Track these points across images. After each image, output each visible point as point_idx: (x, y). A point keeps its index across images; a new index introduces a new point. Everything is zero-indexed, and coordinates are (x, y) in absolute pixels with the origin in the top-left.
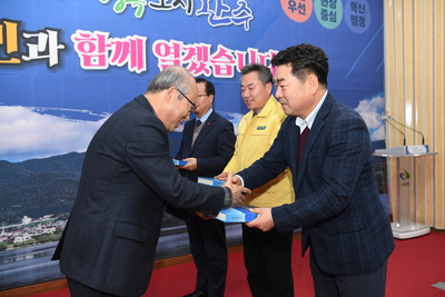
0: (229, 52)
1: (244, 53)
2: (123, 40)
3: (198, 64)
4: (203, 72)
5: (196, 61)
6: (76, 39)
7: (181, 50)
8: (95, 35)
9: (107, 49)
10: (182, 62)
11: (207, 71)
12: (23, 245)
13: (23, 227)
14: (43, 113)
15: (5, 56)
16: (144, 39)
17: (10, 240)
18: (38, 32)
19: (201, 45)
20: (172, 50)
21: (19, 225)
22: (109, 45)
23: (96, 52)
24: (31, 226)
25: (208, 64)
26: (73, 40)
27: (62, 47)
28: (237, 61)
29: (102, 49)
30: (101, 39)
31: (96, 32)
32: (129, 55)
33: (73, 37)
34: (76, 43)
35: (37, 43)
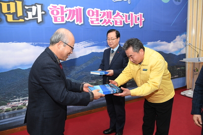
0: (121, 14)
1: (128, 14)
2: (72, 9)
3: (107, 20)
4: (109, 24)
5: (106, 19)
6: (50, 9)
7: (99, 13)
8: (59, 6)
9: (65, 13)
10: (100, 19)
11: (111, 23)
14: (36, 45)
15: (17, 18)
16: (82, 8)
18: (32, 6)
19: (109, 11)
20: (95, 13)
22: (66, 11)
23: (60, 15)
25: (112, 20)
26: (49, 9)
27: (43, 13)
28: (124, 18)
29: (62, 13)
30: (62, 8)
31: (60, 5)
32: (75, 16)
33: (48, 8)
34: (50, 11)
35: (31, 11)
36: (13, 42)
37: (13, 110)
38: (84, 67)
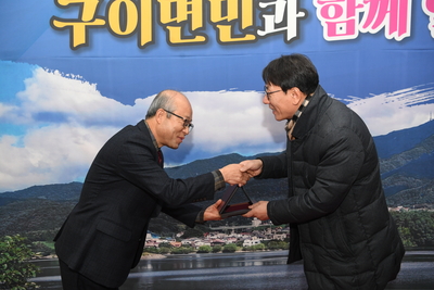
6: (319, 2)
9: (358, 11)
12: (252, 249)
13: (253, 229)
15: (239, 33)
17: (240, 243)
21: (248, 227)
22: (360, 6)
23: (344, 17)
24: (260, 229)
26: (315, 3)
27: (302, 14)
29: (351, 12)
32: (388, 15)
34: (319, 7)
35: (274, 13)
36: (228, 90)
37: (215, 251)
38: (403, 162)
